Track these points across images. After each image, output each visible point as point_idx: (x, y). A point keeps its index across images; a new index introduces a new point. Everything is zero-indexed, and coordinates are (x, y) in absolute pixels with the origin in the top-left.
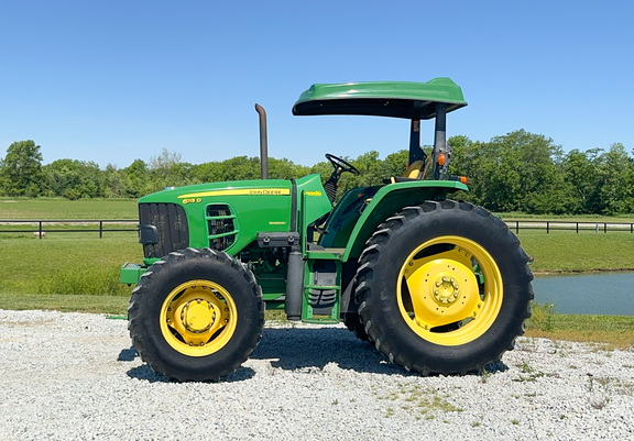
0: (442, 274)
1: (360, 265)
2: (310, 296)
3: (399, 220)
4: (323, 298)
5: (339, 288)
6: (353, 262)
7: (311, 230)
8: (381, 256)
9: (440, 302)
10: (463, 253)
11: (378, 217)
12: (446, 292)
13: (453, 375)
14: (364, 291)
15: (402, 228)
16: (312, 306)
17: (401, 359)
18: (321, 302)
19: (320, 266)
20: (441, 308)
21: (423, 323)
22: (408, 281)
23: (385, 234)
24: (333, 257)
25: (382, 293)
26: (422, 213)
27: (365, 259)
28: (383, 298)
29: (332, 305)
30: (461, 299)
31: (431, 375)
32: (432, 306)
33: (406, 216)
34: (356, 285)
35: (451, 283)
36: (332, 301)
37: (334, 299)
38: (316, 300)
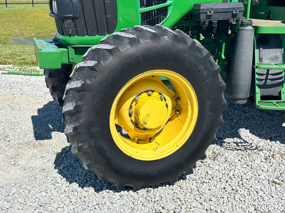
18: (269, 82)
36: (281, 81)
37: (282, 77)
38: (263, 80)
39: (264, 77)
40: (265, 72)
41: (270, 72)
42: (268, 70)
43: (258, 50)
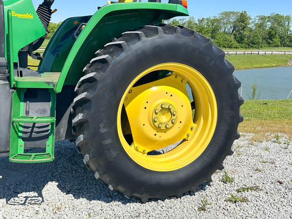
0: (160, 101)
1: (76, 94)
2: (21, 129)
3: (119, 46)
4: (36, 130)
5: (54, 119)
6: (69, 90)
7: (23, 55)
8: (100, 85)
9: (158, 129)
10: (179, 79)
11: (95, 43)
12: (164, 119)
13: (170, 198)
14: (81, 124)
15: (123, 55)
16: (24, 139)
17: (121, 188)
18: (34, 135)
19: (31, 95)
20: (159, 134)
21: (141, 148)
22: (127, 109)
23: (104, 61)
24: (46, 86)
25: (101, 125)
26: (144, 38)
27: (82, 88)
28: (103, 130)
29: (47, 137)
30: (177, 125)
31: (150, 200)
32: (150, 132)
33: (127, 41)
34: (72, 116)
35: (169, 109)
36: (47, 133)
37: (49, 130)
38: (29, 132)
39: (29, 130)
40: (31, 125)
41: (36, 125)
42: (34, 124)
43: (25, 103)
